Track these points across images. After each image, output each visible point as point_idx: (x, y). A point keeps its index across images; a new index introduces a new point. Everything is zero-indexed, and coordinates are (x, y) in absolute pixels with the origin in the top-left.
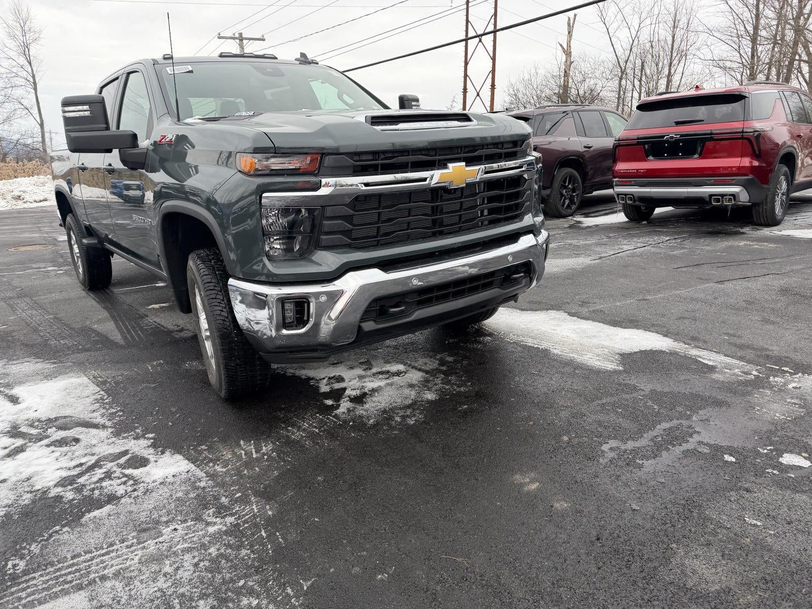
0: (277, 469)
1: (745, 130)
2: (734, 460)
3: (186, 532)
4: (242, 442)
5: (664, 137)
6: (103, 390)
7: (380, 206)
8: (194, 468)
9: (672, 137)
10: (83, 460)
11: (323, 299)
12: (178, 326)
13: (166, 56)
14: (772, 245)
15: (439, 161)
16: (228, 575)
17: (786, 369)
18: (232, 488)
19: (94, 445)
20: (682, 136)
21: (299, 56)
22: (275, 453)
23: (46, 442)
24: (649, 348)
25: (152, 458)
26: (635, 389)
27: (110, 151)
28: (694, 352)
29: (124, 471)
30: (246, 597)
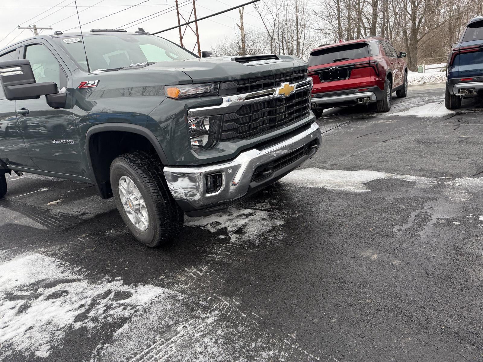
0: (221, 278)
1: (371, 62)
2: (460, 224)
3: (193, 326)
4: (186, 269)
5: (329, 69)
6: (58, 259)
7: (251, 111)
8: (166, 290)
9: (333, 69)
10: (82, 302)
11: (230, 171)
12: (79, 212)
13: (57, 33)
14: (394, 121)
15: (276, 82)
16: (242, 343)
17: (448, 177)
18: (202, 295)
19: (82, 292)
20: (339, 67)
21: (138, 30)
22: (212, 271)
23: (41, 298)
24: (375, 179)
25: (132, 291)
26: (384, 200)
27: (38, 97)
28: (399, 177)
29: (118, 302)
30: (263, 352)
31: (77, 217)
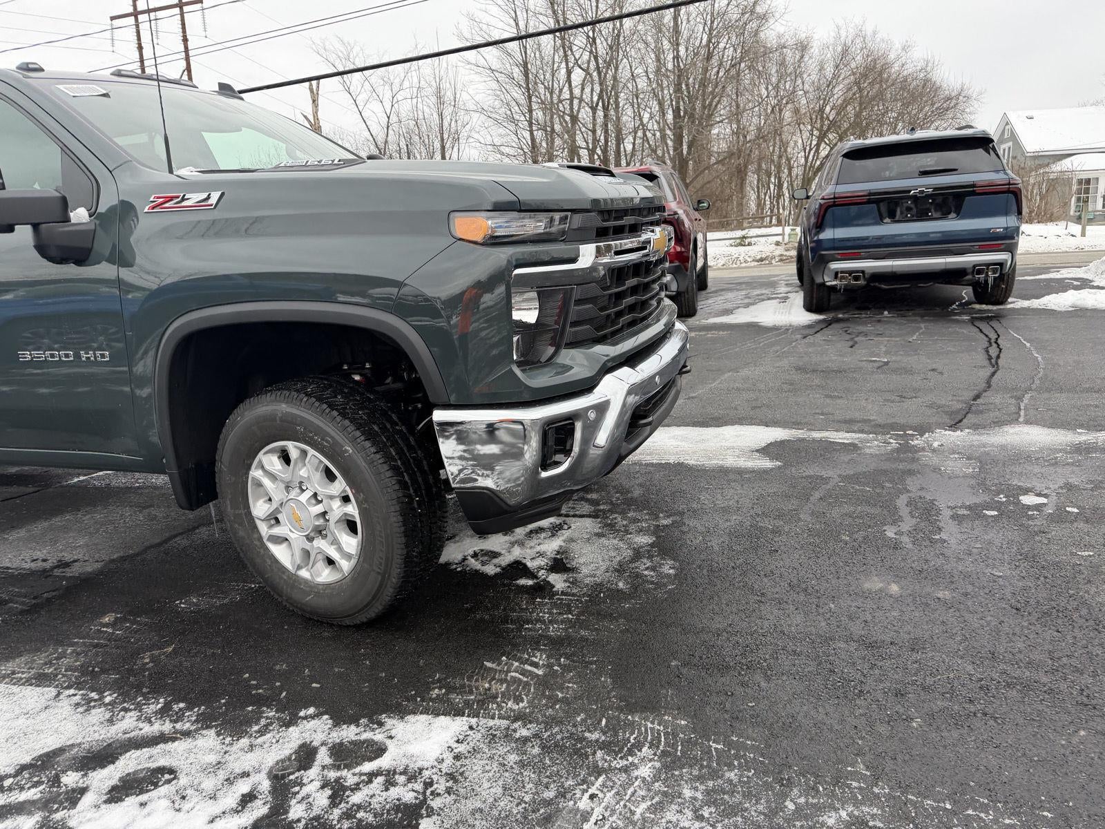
0: (598, 674)
2: (996, 513)
3: (613, 792)
4: (488, 664)
6: (68, 688)
8: (474, 721)
10: (243, 787)
11: (592, 415)
12: (44, 560)
14: (721, 333)
16: (761, 808)
17: (910, 432)
18: (579, 719)
19: (219, 763)
22: (562, 660)
27: (10, 229)
28: (817, 435)
29: (357, 770)
30: (822, 816)
31: (45, 573)
